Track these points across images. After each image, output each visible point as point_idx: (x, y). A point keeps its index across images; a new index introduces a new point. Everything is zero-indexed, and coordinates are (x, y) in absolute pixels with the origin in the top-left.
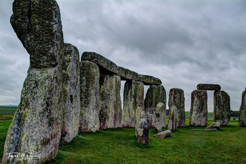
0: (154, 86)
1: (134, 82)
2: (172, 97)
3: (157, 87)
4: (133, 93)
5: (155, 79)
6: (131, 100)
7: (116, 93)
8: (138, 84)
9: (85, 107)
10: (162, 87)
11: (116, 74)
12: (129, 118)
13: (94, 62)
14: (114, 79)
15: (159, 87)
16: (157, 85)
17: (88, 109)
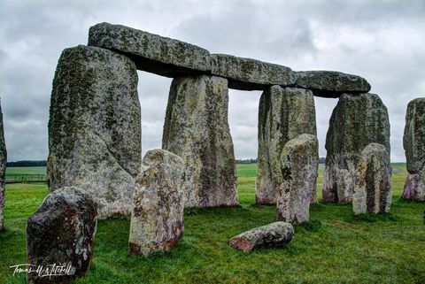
0: (345, 96)
1: (277, 90)
2: (412, 122)
3: (354, 99)
4: (277, 119)
5: (346, 79)
6: (272, 137)
7: (209, 120)
8: (293, 94)
9: (65, 157)
10: (374, 97)
11: (209, 73)
12: (268, 181)
13: (103, 47)
14: (203, 86)
15: (364, 99)
16: (356, 93)
17: (70, 161)
